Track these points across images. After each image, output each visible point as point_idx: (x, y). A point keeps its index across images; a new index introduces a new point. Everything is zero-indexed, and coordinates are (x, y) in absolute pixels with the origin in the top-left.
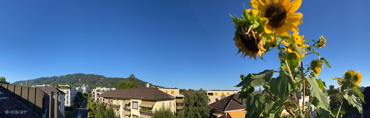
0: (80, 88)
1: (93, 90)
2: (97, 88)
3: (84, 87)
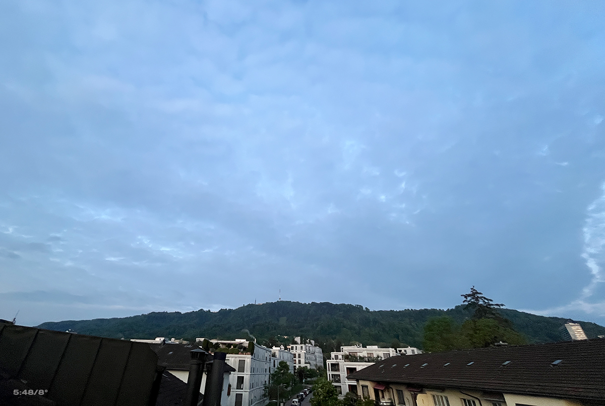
0: (286, 349)
1: (333, 354)
3: (299, 346)
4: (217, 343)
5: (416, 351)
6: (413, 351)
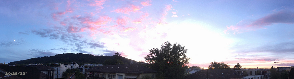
1: (82, 66)
2: (85, 65)
3: (73, 64)
4: (51, 65)
5: (102, 65)
6: (101, 65)
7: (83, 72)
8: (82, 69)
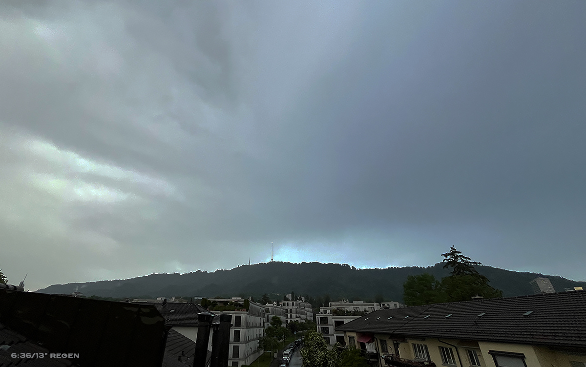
1: (322, 310)
2: (334, 305)
3: (290, 303)
4: (215, 301)
5: (398, 305)
6: (395, 305)
7: (327, 333)
8: (324, 320)
